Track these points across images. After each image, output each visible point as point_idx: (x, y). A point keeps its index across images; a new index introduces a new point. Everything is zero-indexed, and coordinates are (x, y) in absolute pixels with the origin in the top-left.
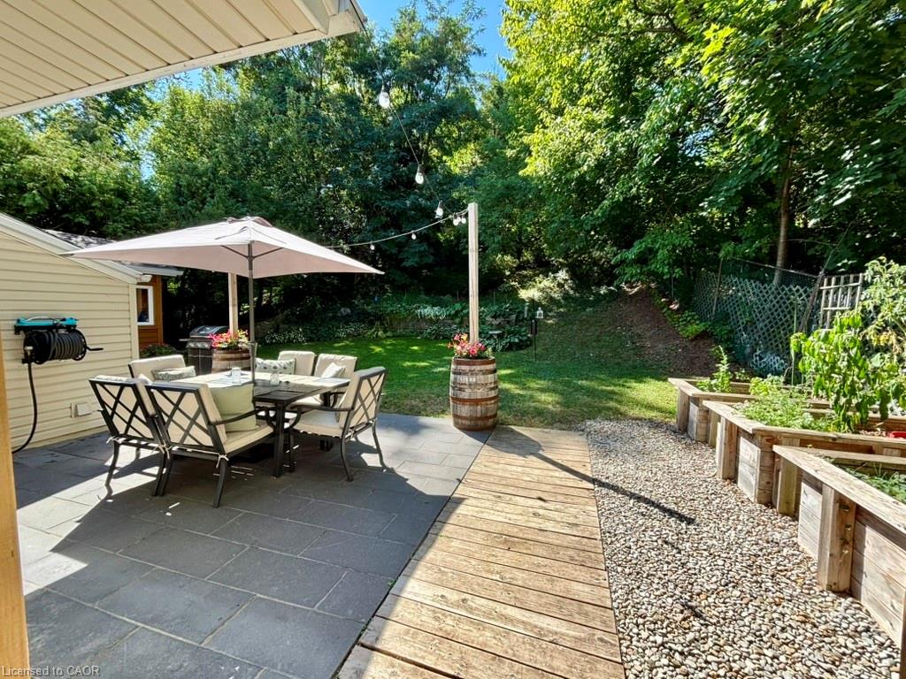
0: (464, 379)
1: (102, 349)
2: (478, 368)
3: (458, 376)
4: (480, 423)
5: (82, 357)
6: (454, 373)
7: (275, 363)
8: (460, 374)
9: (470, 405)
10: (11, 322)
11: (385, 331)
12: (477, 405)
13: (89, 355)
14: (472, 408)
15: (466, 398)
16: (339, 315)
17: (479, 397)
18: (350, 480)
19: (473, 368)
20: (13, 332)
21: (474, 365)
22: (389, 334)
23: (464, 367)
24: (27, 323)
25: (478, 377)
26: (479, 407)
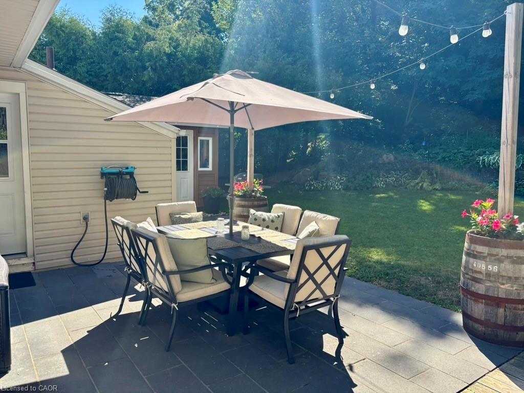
0: (480, 266)
1: (147, 192)
2: (504, 252)
3: (472, 260)
4: (501, 333)
5: (135, 197)
6: (468, 254)
7: (265, 215)
8: (475, 257)
9: (486, 304)
10: (98, 169)
11: (432, 183)
12: (498, 306)
13: (139, 197)
14: (489, 309)
15: (480, 292)
16: (380, 162)
17: (502, 295)
18: (291, 361)
19: (495, 251)
20: (100, 177)
21: (496, 246)
22: (438, 186)
23: (480, 248)
24: (106, 171)
25: (502, 265)
26: (501, 310)
